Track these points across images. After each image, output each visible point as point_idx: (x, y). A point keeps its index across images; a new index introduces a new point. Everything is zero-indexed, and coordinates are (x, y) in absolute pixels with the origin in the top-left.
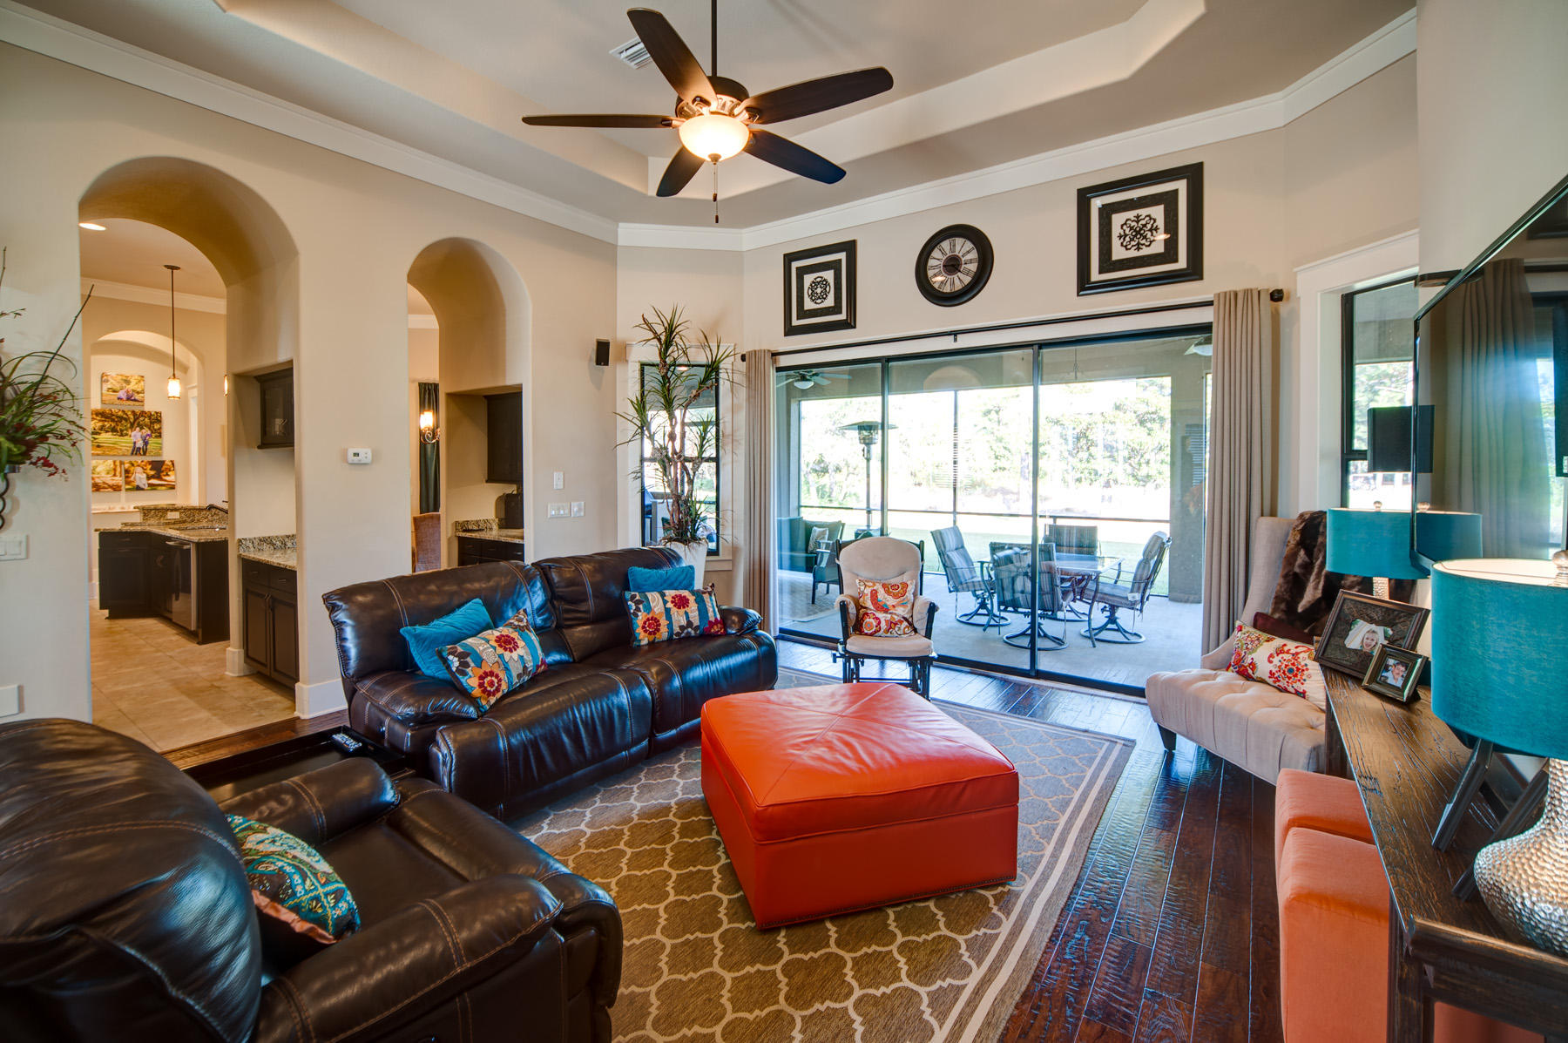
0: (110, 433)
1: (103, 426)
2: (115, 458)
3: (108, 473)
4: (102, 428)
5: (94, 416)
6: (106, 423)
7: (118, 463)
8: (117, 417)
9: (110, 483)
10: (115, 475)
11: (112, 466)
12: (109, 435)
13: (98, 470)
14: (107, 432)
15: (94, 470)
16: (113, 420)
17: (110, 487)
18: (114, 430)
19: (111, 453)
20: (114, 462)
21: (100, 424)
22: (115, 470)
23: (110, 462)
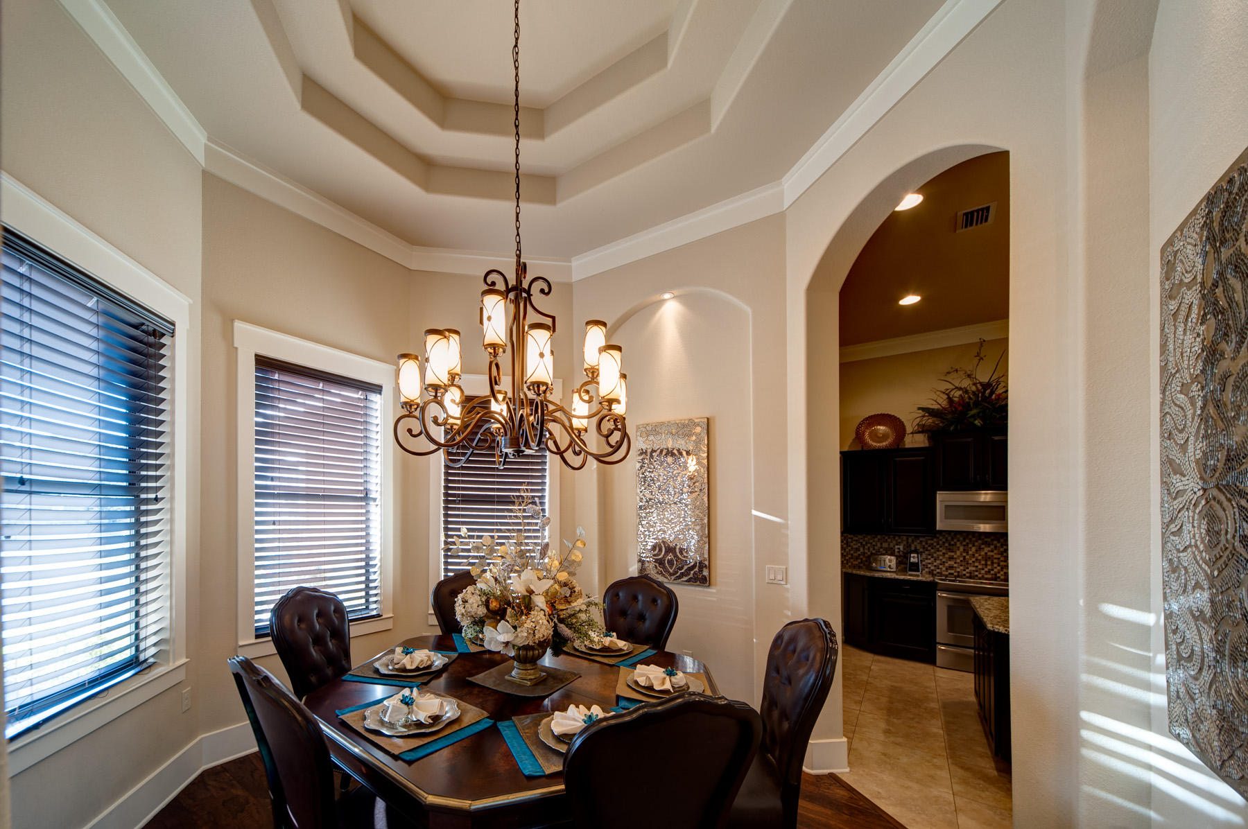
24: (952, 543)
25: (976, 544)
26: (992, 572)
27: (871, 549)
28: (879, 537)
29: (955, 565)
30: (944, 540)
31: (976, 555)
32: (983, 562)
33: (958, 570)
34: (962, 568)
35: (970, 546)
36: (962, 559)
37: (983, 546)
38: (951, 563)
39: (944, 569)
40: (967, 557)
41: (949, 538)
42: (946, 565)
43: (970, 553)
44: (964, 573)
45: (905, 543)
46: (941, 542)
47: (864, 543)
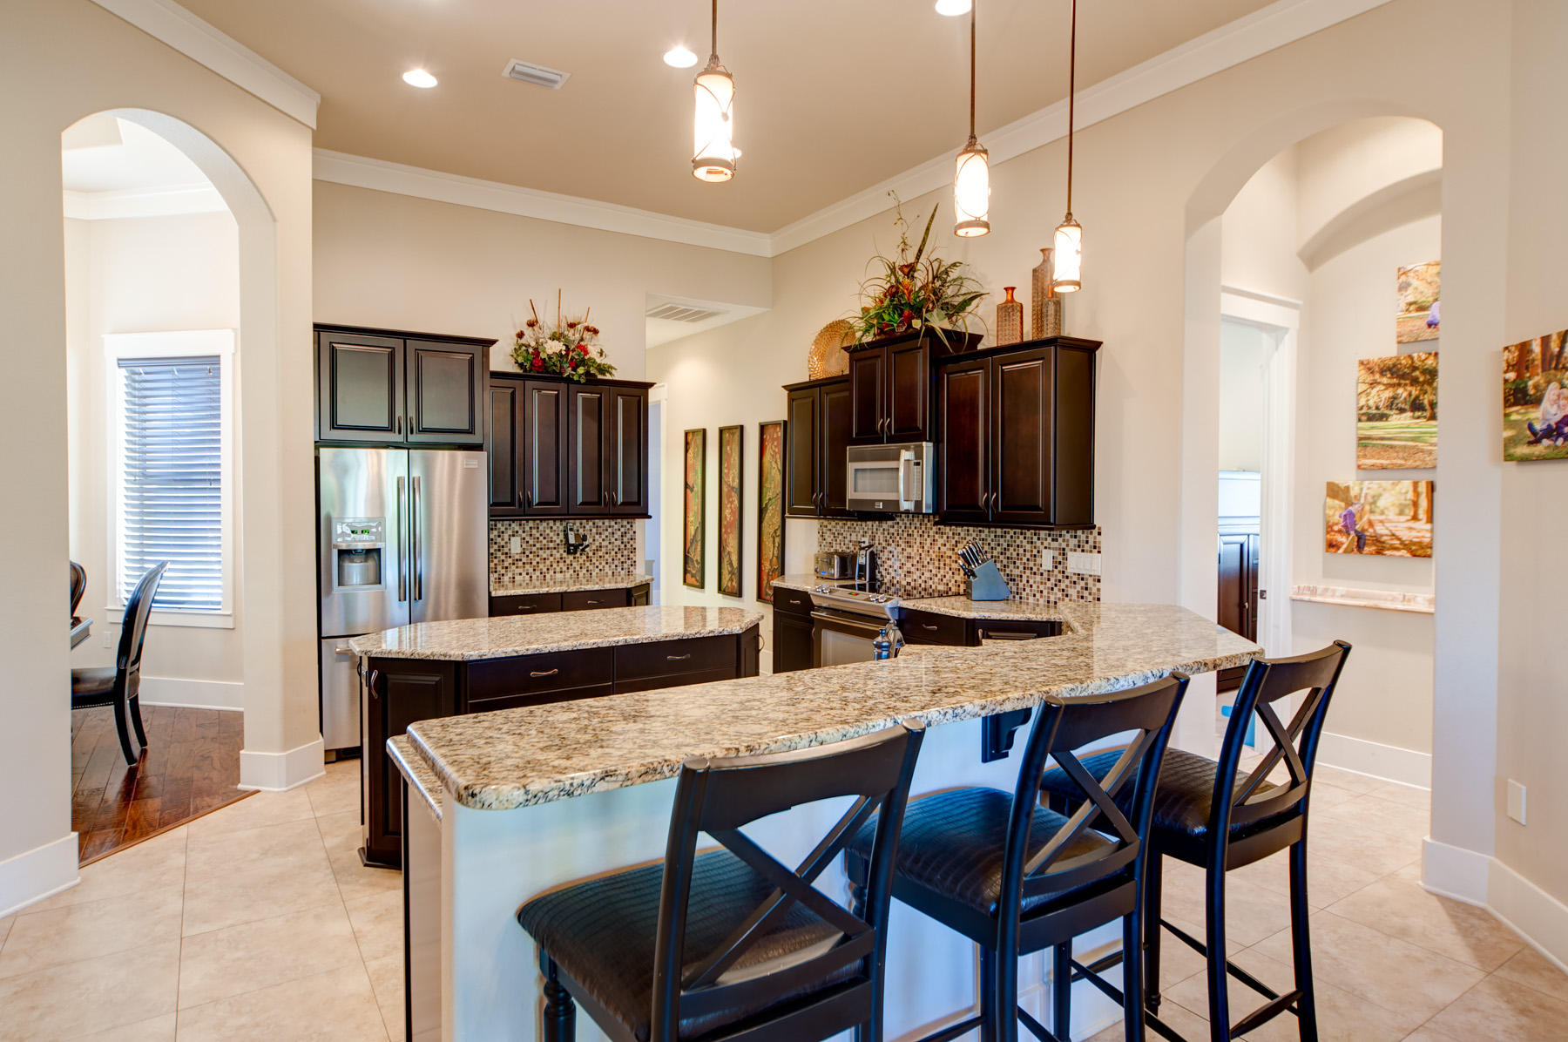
0: (1409, 414)
1: (1394, 398)
2: (1417, 475)
3: (1401, 513)
4: (1392, 403)
5: (1377, 376)
6: (1400, 391)
7: (1423, 488)
8: (1424, 372)
9: (1406, 536)
10: (1415, 518)
11: (1410, 495)
12: (1406, 419)
13: (1381, 503)
14: (1402, 411)
15: (1374, 503)
16: (1415, 382)
17: (1407, 546)
18: (1416, 406)
19: (1410, 463)
20: (1416, 484)
21: (1388, 394)
22: (1415, 504)
23: (1406, 485)
24: (910, 532)
25: (931, 533)
26: (945, 580)
27: (842, 543)
28: (849, 523)
29: (913, 569)
30: (903, 527)
31: (931, 552)
32: (937, 564)
33: (915, 577)
34: (918, 573)
35: (926, 535)
36: (918, 559)
37: (937, 537)
38: (909, 565)
39: (903, 576)
40: (923, 555)
41: (908, 525)
42: (905, 569)
43: (926, 548)
44: (920, 581)
45: (870, 533)
46: (900, 531)
47: (836, 535)
